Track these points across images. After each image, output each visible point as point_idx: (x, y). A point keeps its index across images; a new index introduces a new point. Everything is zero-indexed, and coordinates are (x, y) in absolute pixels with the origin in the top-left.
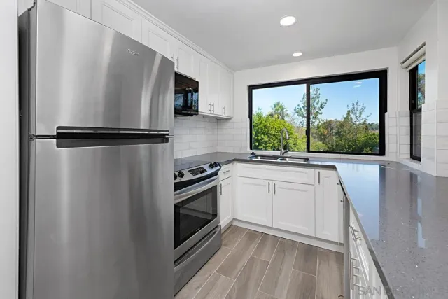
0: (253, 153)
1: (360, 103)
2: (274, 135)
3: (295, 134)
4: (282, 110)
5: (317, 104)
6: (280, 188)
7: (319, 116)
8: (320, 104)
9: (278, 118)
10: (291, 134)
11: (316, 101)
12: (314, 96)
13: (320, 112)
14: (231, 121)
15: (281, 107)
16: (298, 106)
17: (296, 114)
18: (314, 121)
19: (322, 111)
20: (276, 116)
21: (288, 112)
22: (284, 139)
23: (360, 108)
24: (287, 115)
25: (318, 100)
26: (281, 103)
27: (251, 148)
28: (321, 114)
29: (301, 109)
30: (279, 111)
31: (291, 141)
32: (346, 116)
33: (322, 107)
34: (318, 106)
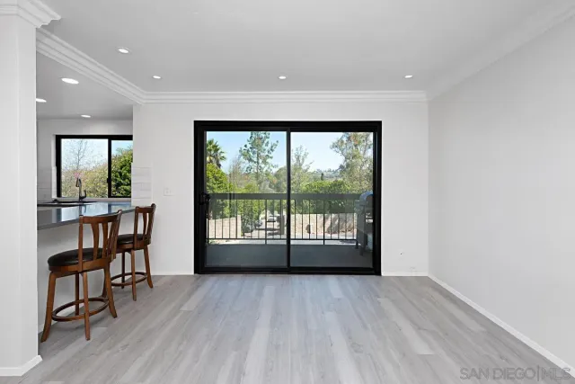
1: (304, 148)
4: (216, 150)
5: (267, 145)
7: (269, 160)
8: (270, 145)
9: (211, 161)
11: (265, 142)
13: (270, 155)
15: (215, 146)
16: (246, 146)
17: (242, 158)
18: (263, 166)
19: (272, 154)
23: (302, 154)
24: (223, 158)
25: (267, 140)
26: (215, 142)
28: (271, 158)
29: (248, 151)
30: (212, 152)
33: (272, 150)
34: (268, 148)
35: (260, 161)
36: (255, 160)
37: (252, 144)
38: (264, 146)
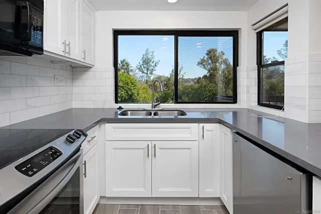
0: (120, 108)
2: (122, 87)
3: (139, 86)
4: (128, 66)
5: (153, 62)
6: (160, 149)
7: (154, 72)
8: (154, 63)
9: (124, 72)
10: (135, 86)
11: (152, 61)
12: (151, 57)
13: (155, 69)
14: (92, 69)
15: (127, 63)
16: (139, 63)
17: (138, 70)
18: (150, 75)
19: (156, 68)
20: (123, 71)
21: (131, 68)
22: (130, 90)
23: (179, 68)
24: (132, 70)
26: (126, 60)
27: (117, 102)
28: (155, 70)
29: (141, 66)
30: (125, 67)
31: (135, 92)
32: (171, 73)
33: (155, 66)
34: (153, 64)
35: (149, 73)
36: (146, 71)
37: (143, 62)
38: (151, 63)
